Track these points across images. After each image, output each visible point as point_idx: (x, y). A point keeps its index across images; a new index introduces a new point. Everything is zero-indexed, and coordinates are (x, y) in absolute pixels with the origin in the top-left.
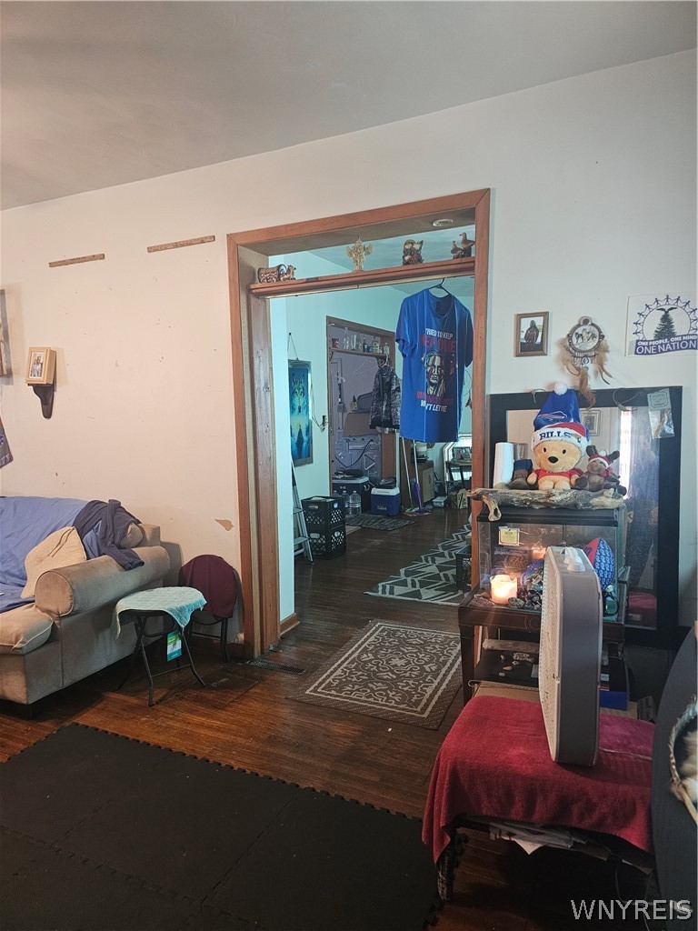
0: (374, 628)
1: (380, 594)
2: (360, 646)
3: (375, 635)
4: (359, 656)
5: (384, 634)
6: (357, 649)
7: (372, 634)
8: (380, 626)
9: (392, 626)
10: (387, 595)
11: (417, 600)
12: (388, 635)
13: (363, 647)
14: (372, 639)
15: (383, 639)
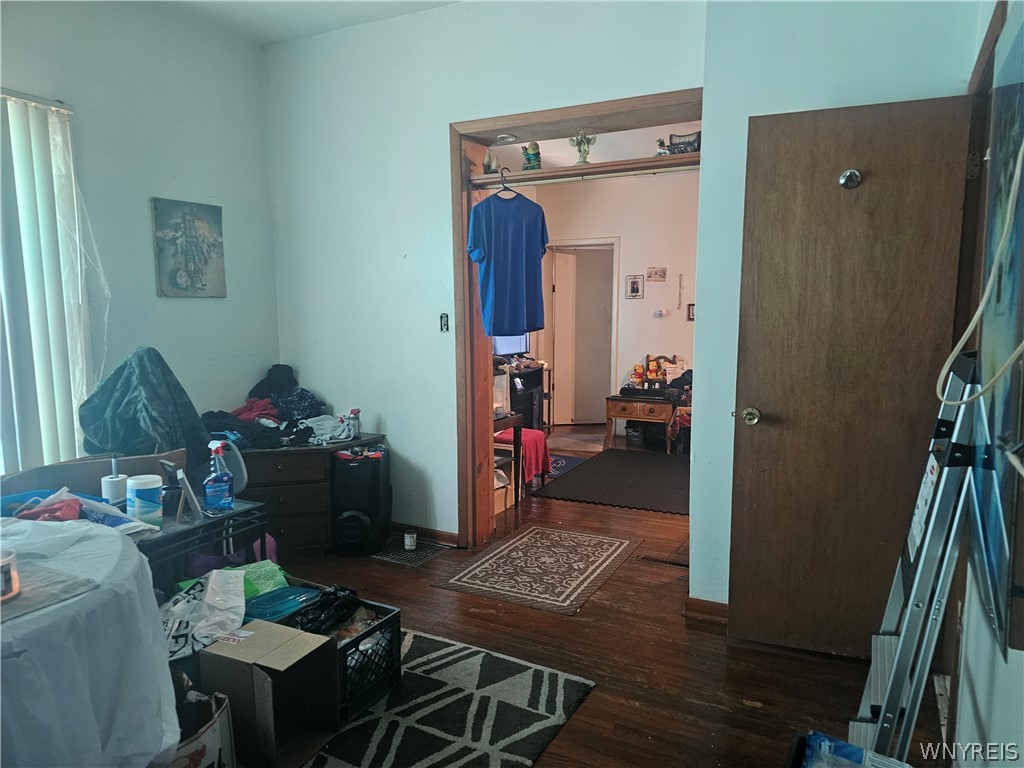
0: (572, 598)
1: (562, 676)
2: (588, 577)
3: (571, 589)
4: (588, 567)
5: (559, 589)
6: (592, 573)
7: (575, 589)
8: (564, 601)
9: (547, 599)
10: (547, 671)
11: (495, 654)
12: (554, 587)
13: (585, 576)
14: (574, 584)
15: (561, 583)
